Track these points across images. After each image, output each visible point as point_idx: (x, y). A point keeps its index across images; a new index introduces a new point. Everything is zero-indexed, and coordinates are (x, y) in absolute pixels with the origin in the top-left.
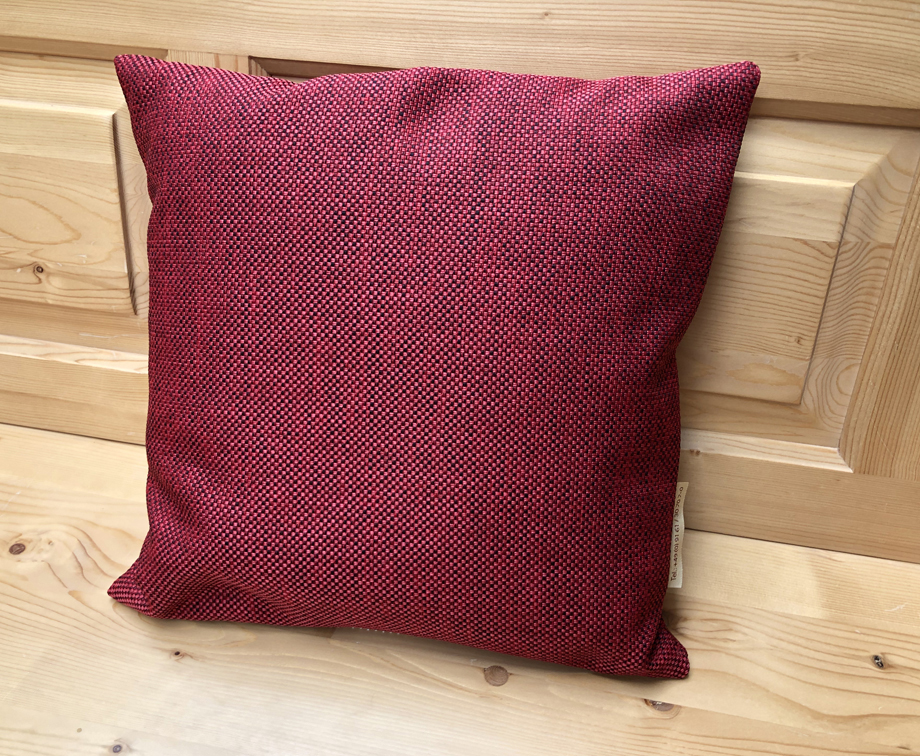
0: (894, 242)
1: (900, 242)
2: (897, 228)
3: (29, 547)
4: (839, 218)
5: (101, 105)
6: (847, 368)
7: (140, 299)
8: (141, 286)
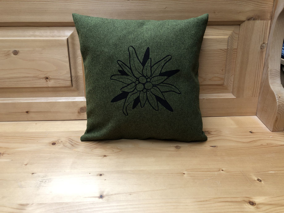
0: (237, 48)
1: (238, 48)
2: (237, 45)
3: (57, 143)
4: (227, 44)
5: (64, 37)
6: (232, 75)
7: (73, 82)
8: (73, 80)
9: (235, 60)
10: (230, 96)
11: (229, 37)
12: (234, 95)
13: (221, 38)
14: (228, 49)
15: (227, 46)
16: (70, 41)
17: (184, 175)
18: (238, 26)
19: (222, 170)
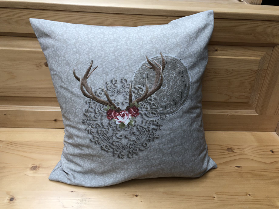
10: (253, 113)
11: (261, 58)
12: (256, 112)
13: (253, 59)
14: (258, 70)
15: (258, 67)
17: (214, 198)
19: (249, 195)
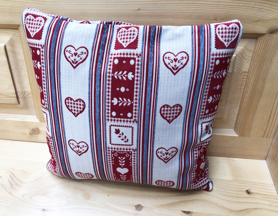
0: (248, 71)
2: (249, 67)
4: (231, 66)
6: (236, 107)
7: (20, 100)
8: (20, 96)
9: (243, 88)
16: (8, 48)
18: (253, 40)
